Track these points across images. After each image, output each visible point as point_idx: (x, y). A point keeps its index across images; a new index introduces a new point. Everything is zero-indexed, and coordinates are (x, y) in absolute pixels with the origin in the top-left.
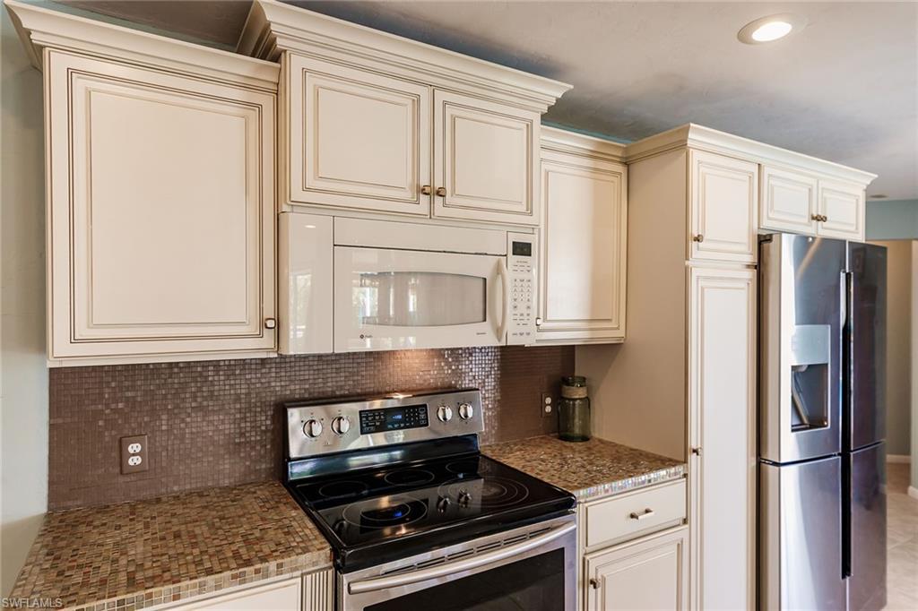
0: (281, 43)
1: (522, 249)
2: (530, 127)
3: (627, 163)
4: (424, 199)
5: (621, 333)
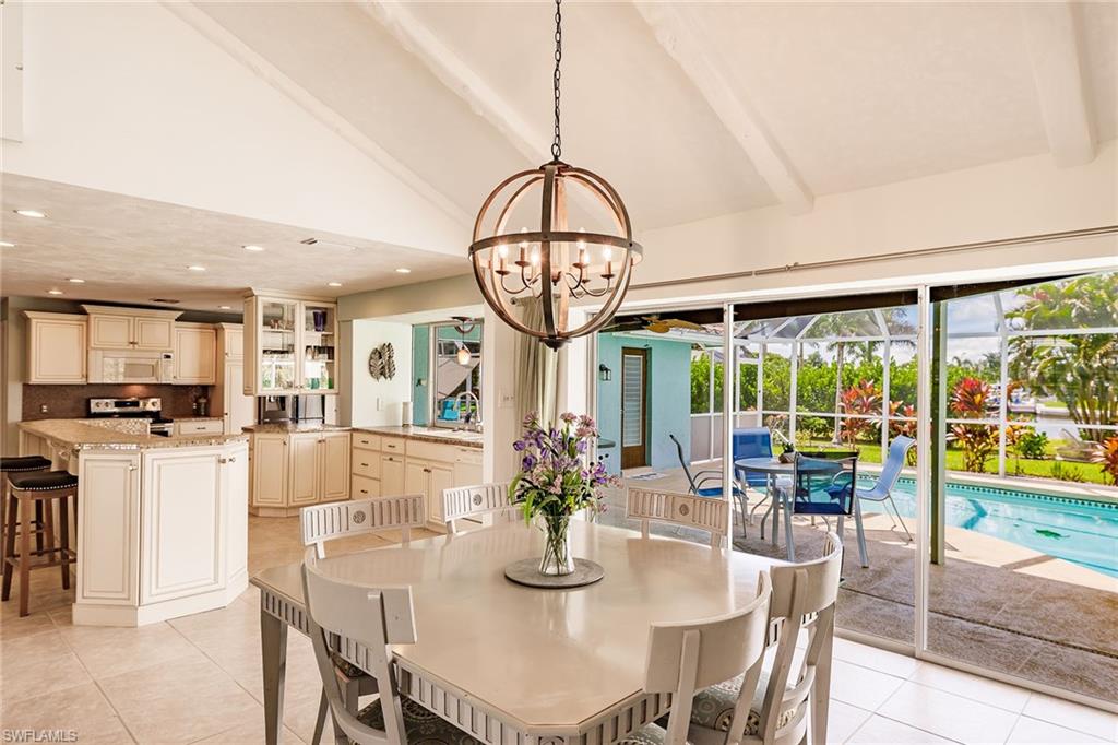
0: (88, 312)
1: (168, 357)
2: (170, 323)
3: (216, 330)
4: (131, 345)
5: (213, 381)
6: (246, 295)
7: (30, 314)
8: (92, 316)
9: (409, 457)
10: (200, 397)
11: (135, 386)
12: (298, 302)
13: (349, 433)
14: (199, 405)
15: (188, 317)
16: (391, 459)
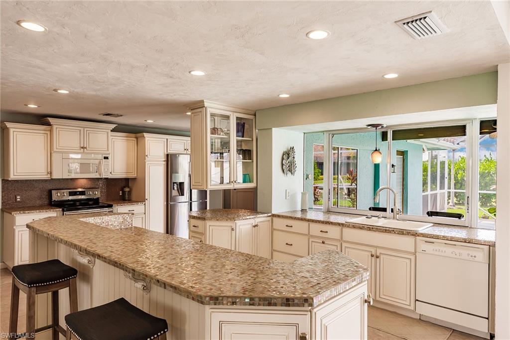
0: (52, 123)
1: (106, 158)
2: (108, 133)
3: (137, 138)
4: (82, 149)
5: (136, 175)
6: (197, 107)
7: (8, 125)
8: (55, 127)
9: (345, 242)
10: (125, 187)
11: (81, 180)
12: (231, 113)
13: (269, 218)
14: (124, 192)
15: (120, 129)
16: (323, 243)
